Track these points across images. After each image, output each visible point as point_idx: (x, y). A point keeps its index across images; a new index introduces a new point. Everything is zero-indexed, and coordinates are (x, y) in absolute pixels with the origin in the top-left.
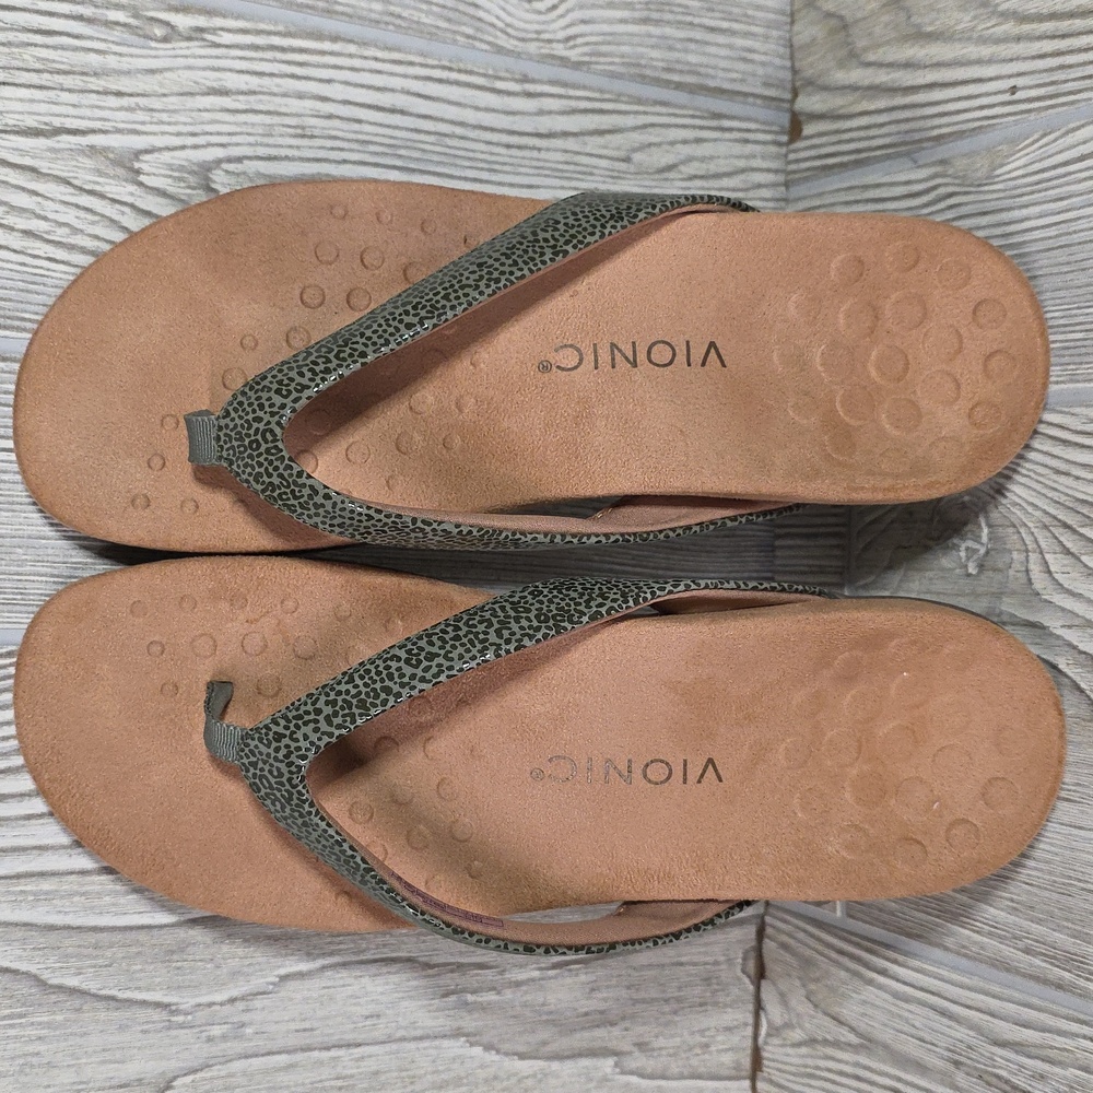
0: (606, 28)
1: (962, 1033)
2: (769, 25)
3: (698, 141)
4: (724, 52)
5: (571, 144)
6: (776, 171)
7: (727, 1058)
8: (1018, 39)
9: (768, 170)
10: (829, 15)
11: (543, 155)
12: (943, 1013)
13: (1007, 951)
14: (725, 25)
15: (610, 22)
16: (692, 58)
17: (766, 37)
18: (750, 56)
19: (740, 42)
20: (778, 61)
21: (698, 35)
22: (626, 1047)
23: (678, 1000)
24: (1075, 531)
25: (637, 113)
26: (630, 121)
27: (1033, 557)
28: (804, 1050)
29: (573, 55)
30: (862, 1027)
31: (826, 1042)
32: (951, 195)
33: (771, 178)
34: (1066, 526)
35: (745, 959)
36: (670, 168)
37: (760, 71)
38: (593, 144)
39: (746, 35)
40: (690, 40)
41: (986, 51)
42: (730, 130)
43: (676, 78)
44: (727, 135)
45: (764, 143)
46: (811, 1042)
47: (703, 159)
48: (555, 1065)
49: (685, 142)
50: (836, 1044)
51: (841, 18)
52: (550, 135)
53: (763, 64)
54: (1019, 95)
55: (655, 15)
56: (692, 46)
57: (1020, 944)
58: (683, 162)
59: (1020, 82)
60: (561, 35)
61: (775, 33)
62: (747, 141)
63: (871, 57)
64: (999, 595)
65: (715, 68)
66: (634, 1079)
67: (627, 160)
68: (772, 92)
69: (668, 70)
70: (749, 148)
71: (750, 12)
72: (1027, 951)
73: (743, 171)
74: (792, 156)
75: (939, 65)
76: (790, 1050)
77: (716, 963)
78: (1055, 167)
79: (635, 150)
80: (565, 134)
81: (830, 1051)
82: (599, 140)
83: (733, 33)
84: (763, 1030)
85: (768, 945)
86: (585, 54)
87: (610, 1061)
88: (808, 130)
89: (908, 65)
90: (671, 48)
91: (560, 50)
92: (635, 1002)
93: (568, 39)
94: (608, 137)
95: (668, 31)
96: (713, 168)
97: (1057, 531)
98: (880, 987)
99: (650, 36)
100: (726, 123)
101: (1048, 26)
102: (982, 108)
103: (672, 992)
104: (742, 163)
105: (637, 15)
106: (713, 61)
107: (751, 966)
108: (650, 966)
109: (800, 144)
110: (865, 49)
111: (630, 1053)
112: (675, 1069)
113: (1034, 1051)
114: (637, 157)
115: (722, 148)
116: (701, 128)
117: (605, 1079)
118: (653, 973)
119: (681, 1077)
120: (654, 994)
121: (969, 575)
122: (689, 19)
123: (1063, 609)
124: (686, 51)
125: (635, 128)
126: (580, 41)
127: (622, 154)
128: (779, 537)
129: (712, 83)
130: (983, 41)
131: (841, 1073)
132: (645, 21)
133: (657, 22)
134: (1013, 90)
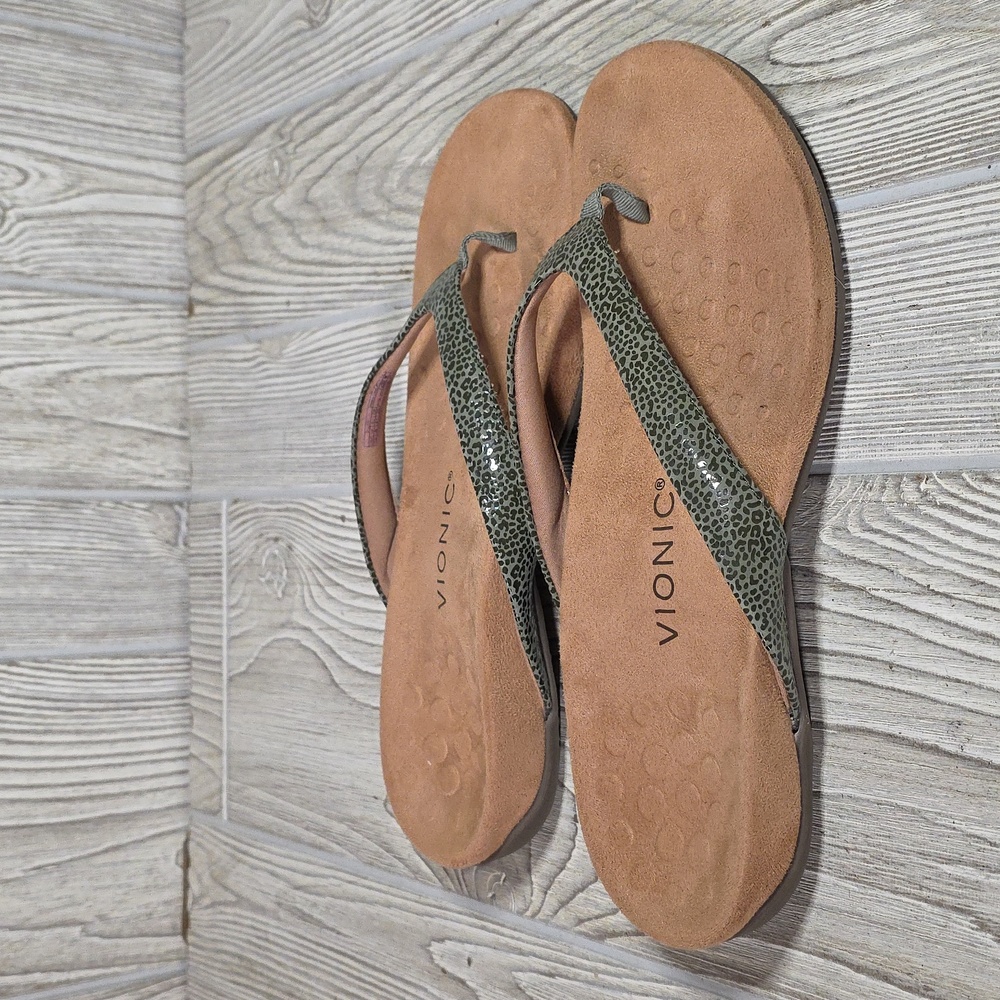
0: (49, 251)
1: (281, 885)
2: (173, 241)
3: (122, 319)
4: (140, 260)
5: (27, 327)
6: (182, 335)
7: (166, 922)
8: (290, 272)
9: (176, 335)
10: (205, 238)
11: (7, 336)
12: (272, 874)
13: (299, 831)
14: (138, 243)
15: (52, 246)
16: (115, 266)
17: (169, 249)
18: (158, 262)
19: (150, 253)
20: (179, 264)
21: (119, 250)
22: (89, 918)
23: (129, 886)
24: (321, 572)
25: (75, 304)
26: (71, 309)
27: (306, 588)
28: (209, 911)
29: (27, 270)
30: (236, 889)
31: (220, 903)
32: (264, 363)
33: (178, 339)
34: (318, 569)
35: (177, 855)
36: (102, 338)
37: (167, 271)
38: (44, 326)
39: (155, 248)
40: (114, 254)
41: (275, 277)
42: (146, 310)
43: (103, 279)
44: (145, 314)
45: (172, 317)
46: (213, 905)
47: (127, 330)
48: (37, 934)
49: (113, 320)
50: (226, 904)
51: (209, 242)
52: (12, 322)
53: (169, 266)
54: (292, 307)
55: (86, 240)
56: (115, 258)
57: (305, 825)
58: (112, 333)
59: (292, 299)
60: (17, 258)
61: (176, 246)
62: (158, 317)
63: (225, 269)
64: (291, 611)
65: (133, 270)
66: (96, 940)
67: (70, 335)
68: (176, 284)
69: (98, 274)
70: (160, 322)
71: (158, 233)
72: (307, 829)
73: (156, 336)
74: (191, 326)
75: (255, 281)
76: (202, 912)
77: (156, 860)
78: (308, 353)
79: (76, 328)
80: (22, 321)
81: (222, 908)
82: (48, 323)
83: (146, 248)
84: (190, 901)
85: (192, 845)
86: (35, 269)
87: (78, 929)
88: (198, 309)
89: (242, 278)
90: (99, 260)
91: (16, 267)
92: (96, 889)
93: (22, 261)
94: (56, 321)
95: (96, 249)
96: (134, 336)
97: (315, 572)
98: (244, 863)
99: (82, 253)
100: (142, 306)
101: (301, 268)
102: (276, 311)
103: (123, 880)
104: (156, 331)
105: (73, 241)
106: (131, 267)
107: (181, 860)
108: (105, 865)
109: (193, 319)
110: (223, 264)
111: (91, 923)
112: (127, 931)
113: (313, 890)
114: (77, 333)
115: (140, 323)
116: (125, 310)
117: (74, 941)
118: (107, 869)
119: (131, 936)
120: (109, 882)
121: (279, 599)
122: (111, 241)
123: (318, 619)
124: (110, 261)
125: (76, 314)
126: (31, 261)
127: (67, 332)
128: (191, 575)
129: (130, 281)
130: (275, 270)
131: (228, 922)
132: (80, 244)
133: (88, 245)
134: (288, 303)
